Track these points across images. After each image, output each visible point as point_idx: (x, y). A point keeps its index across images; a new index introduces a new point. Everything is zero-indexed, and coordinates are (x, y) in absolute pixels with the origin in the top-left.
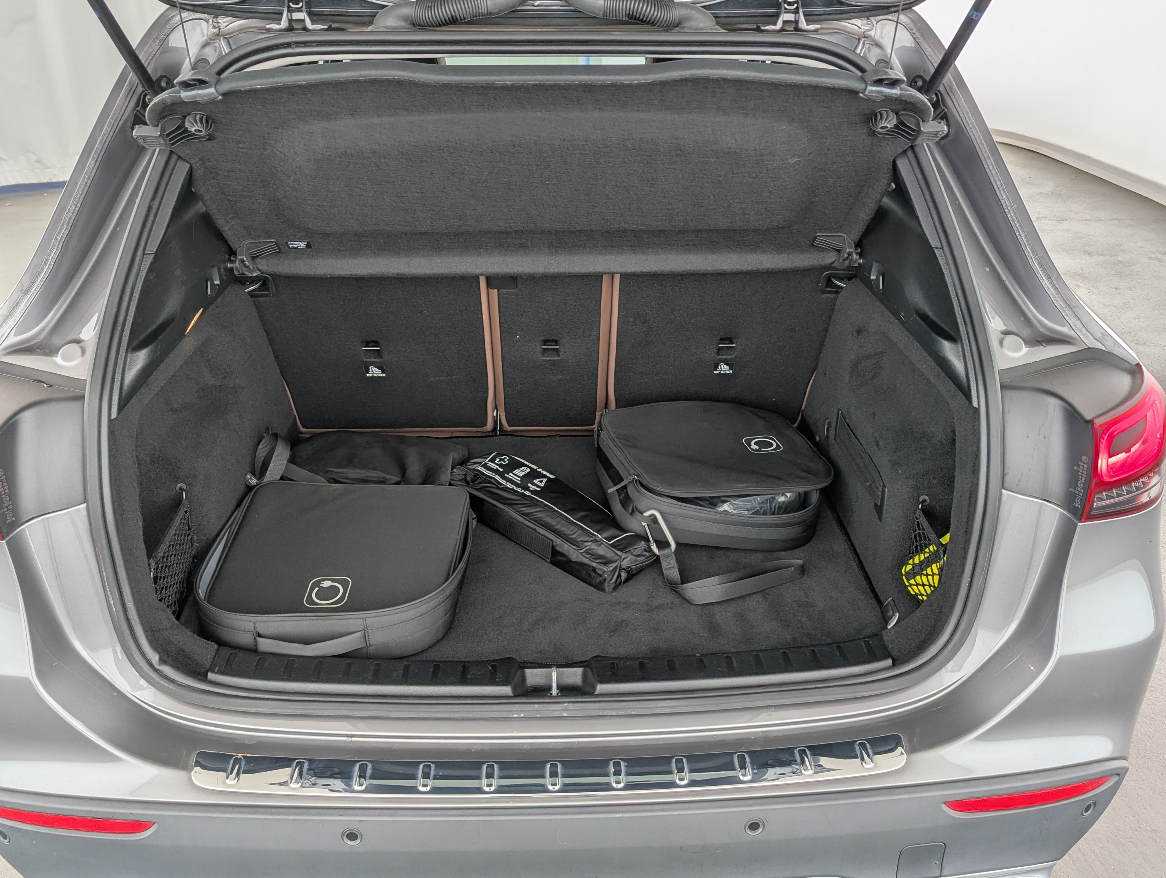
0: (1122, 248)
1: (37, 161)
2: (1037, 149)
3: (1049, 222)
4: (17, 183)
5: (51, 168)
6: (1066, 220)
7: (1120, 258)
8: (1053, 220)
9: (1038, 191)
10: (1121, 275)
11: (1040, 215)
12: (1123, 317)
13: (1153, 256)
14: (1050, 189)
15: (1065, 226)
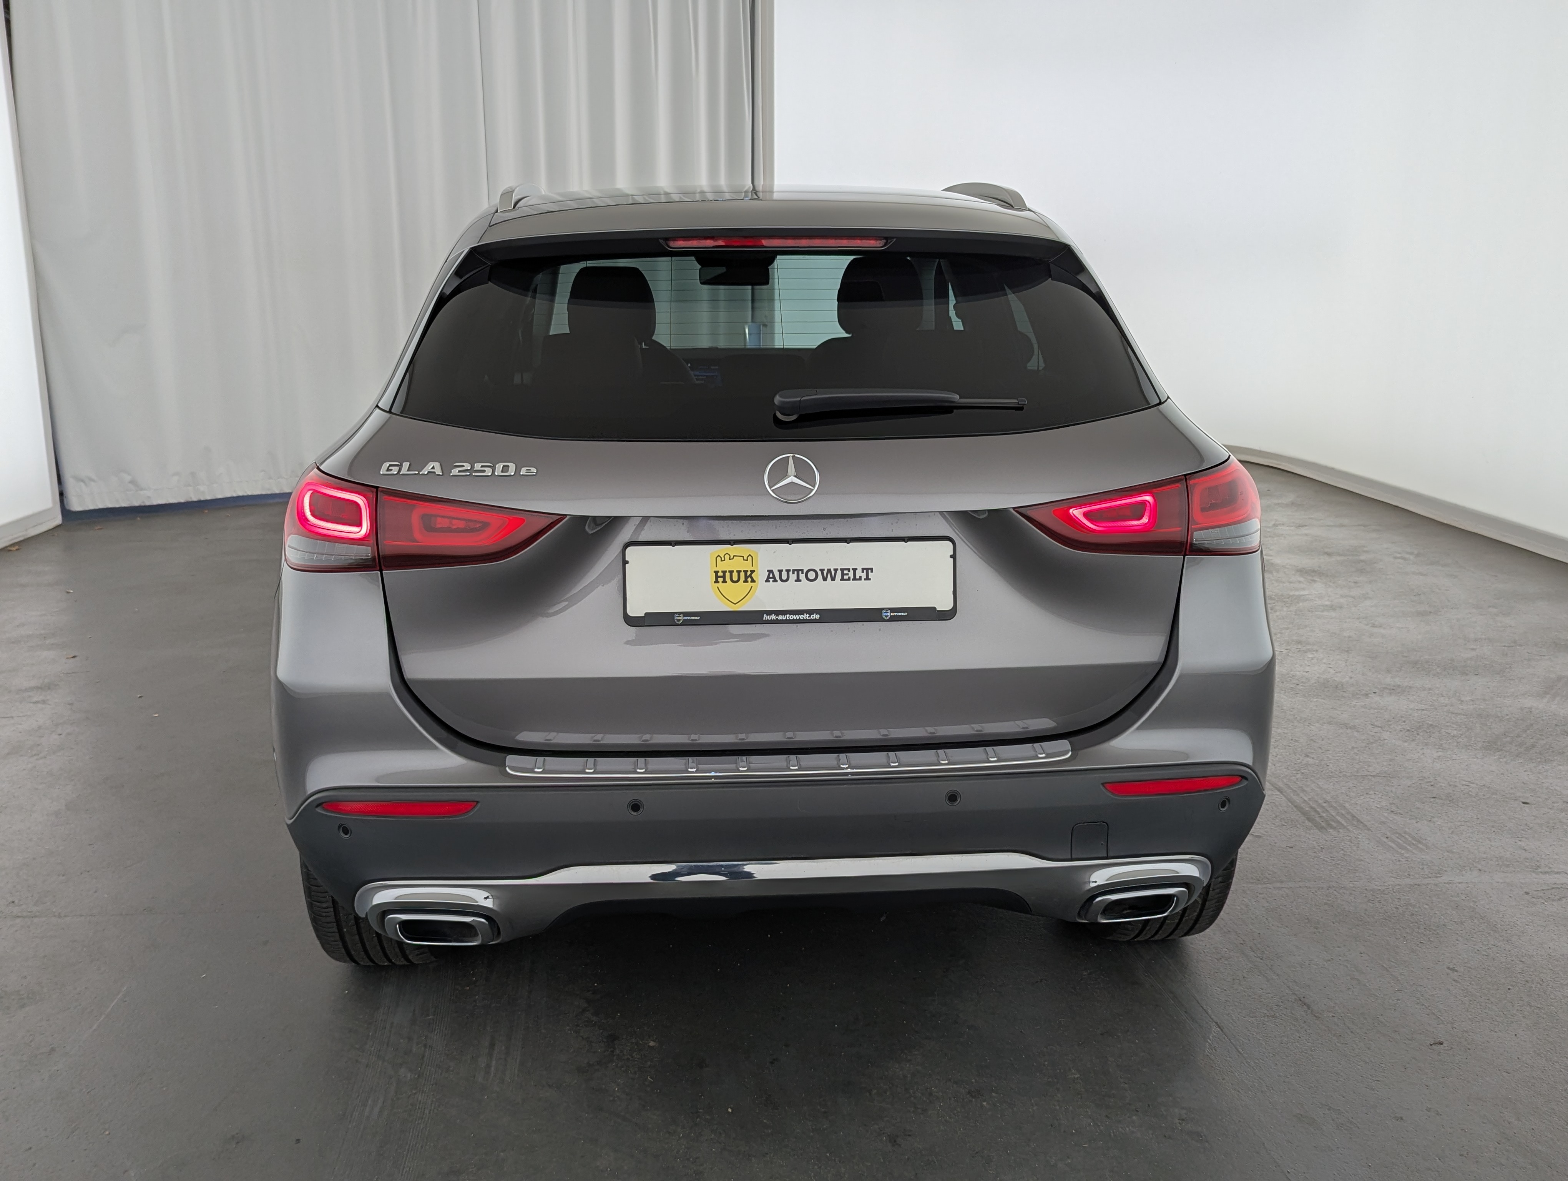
0: (1365, 549)
1: (131, 482)
2: (1278, 464)
3: (1287, 528)
4: (105, 507)
5: (146, 490)
6: (1306, 526)
7: (1362, 558)
8: (1291, 526)
9: (1276, 501)
10: (1362, 571)
11: (1277, 523)
12: (1360, 605)
13: (1399, 555)
14: (1290, 500)
15: (1304, 531)
